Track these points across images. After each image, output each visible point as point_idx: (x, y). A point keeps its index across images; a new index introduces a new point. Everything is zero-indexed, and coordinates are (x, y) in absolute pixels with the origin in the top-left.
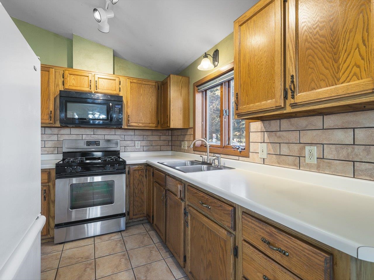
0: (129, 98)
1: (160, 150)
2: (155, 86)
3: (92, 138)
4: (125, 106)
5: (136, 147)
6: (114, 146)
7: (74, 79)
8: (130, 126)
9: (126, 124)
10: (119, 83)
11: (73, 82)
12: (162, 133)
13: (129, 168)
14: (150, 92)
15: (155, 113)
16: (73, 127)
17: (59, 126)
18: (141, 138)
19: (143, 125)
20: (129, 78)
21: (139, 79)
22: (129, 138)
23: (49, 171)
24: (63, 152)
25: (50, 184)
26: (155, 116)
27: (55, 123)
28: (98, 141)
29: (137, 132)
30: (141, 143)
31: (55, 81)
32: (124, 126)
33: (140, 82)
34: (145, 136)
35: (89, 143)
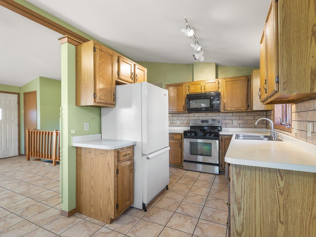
0: (225, 92)
1: (254, 127)
2: (245, 79)
3: (205, 118)
4: (222, 98)
5: (234, 124)
6: (217, 123)
7: (193, 87)
8: (225, 110)
9: (223, 109)
10: (218, 84)
11: (193, 88)
12: (257, 114)
13: (222, 137)
14: (241, 85)
15: (246, 99)
16: (195, 113)
17: (187, 112)
18: (238, 118)
19: (236, 109)
20: (224, 79)
21: (232, 78)
22: (229, 118)
23: (181, 134)
24: (190, 126)
25: (182, 140)
26: (245, 102)
27: (185, 111)
28: (207, 120)
29: (234, 114)
30: (237, 121)
31: (185, 90)
32: (222, 110)
33: (233, 79)
34: (241, 117)
35: (203, 121)
